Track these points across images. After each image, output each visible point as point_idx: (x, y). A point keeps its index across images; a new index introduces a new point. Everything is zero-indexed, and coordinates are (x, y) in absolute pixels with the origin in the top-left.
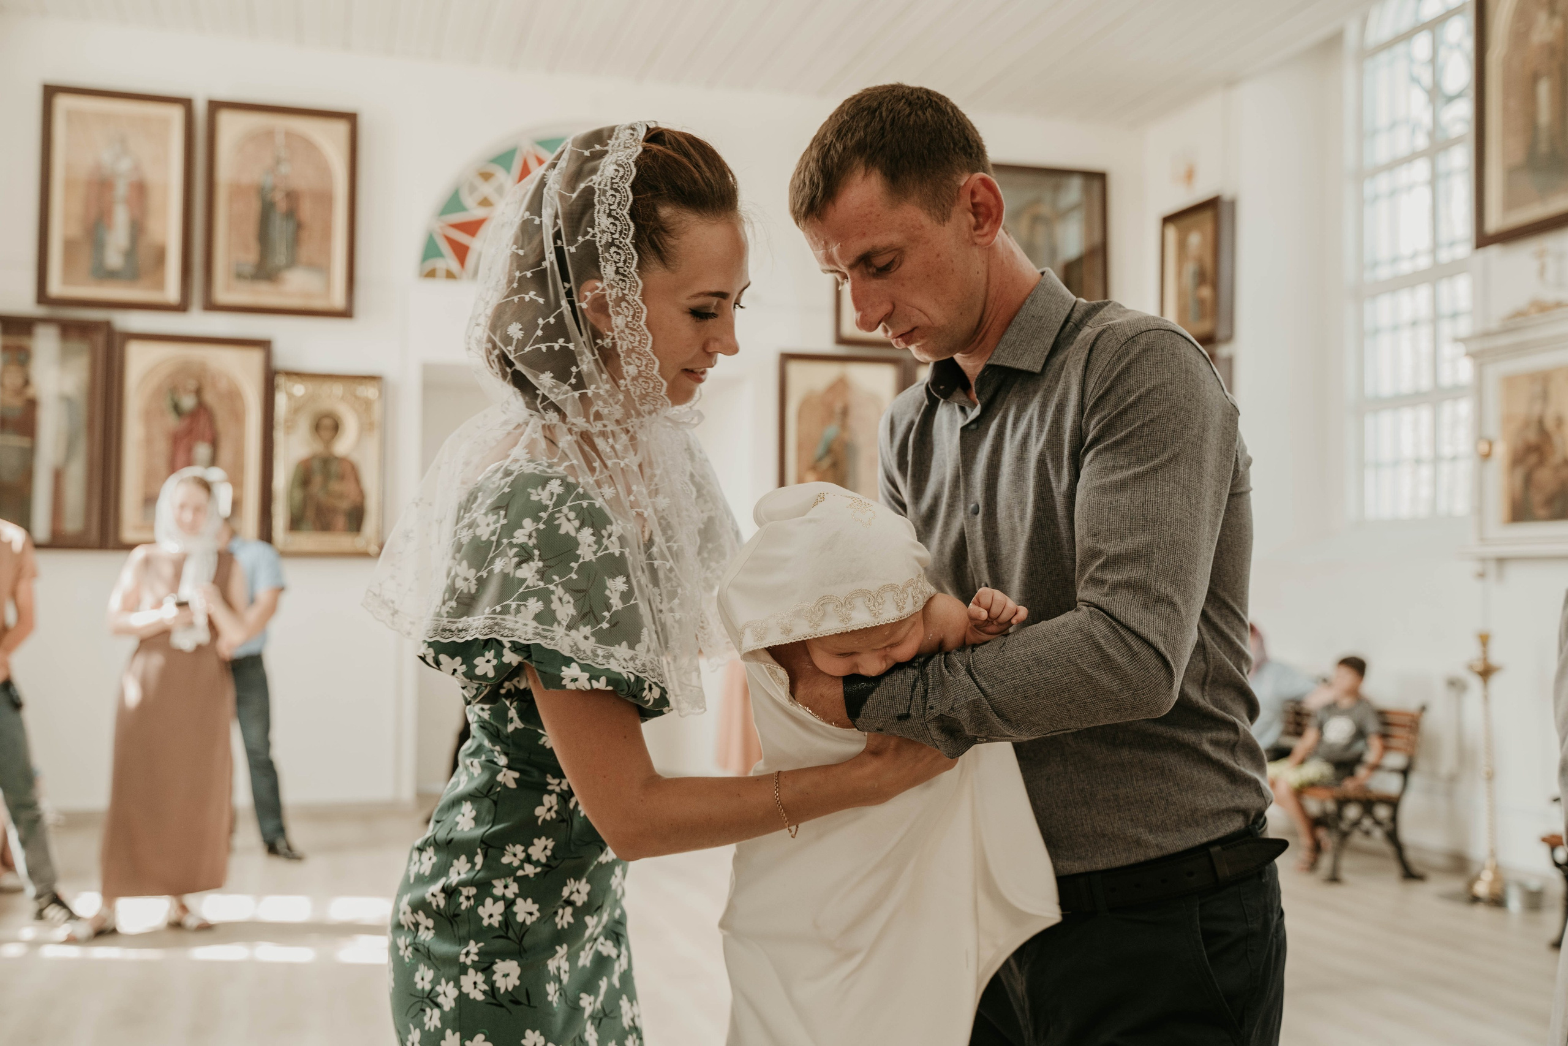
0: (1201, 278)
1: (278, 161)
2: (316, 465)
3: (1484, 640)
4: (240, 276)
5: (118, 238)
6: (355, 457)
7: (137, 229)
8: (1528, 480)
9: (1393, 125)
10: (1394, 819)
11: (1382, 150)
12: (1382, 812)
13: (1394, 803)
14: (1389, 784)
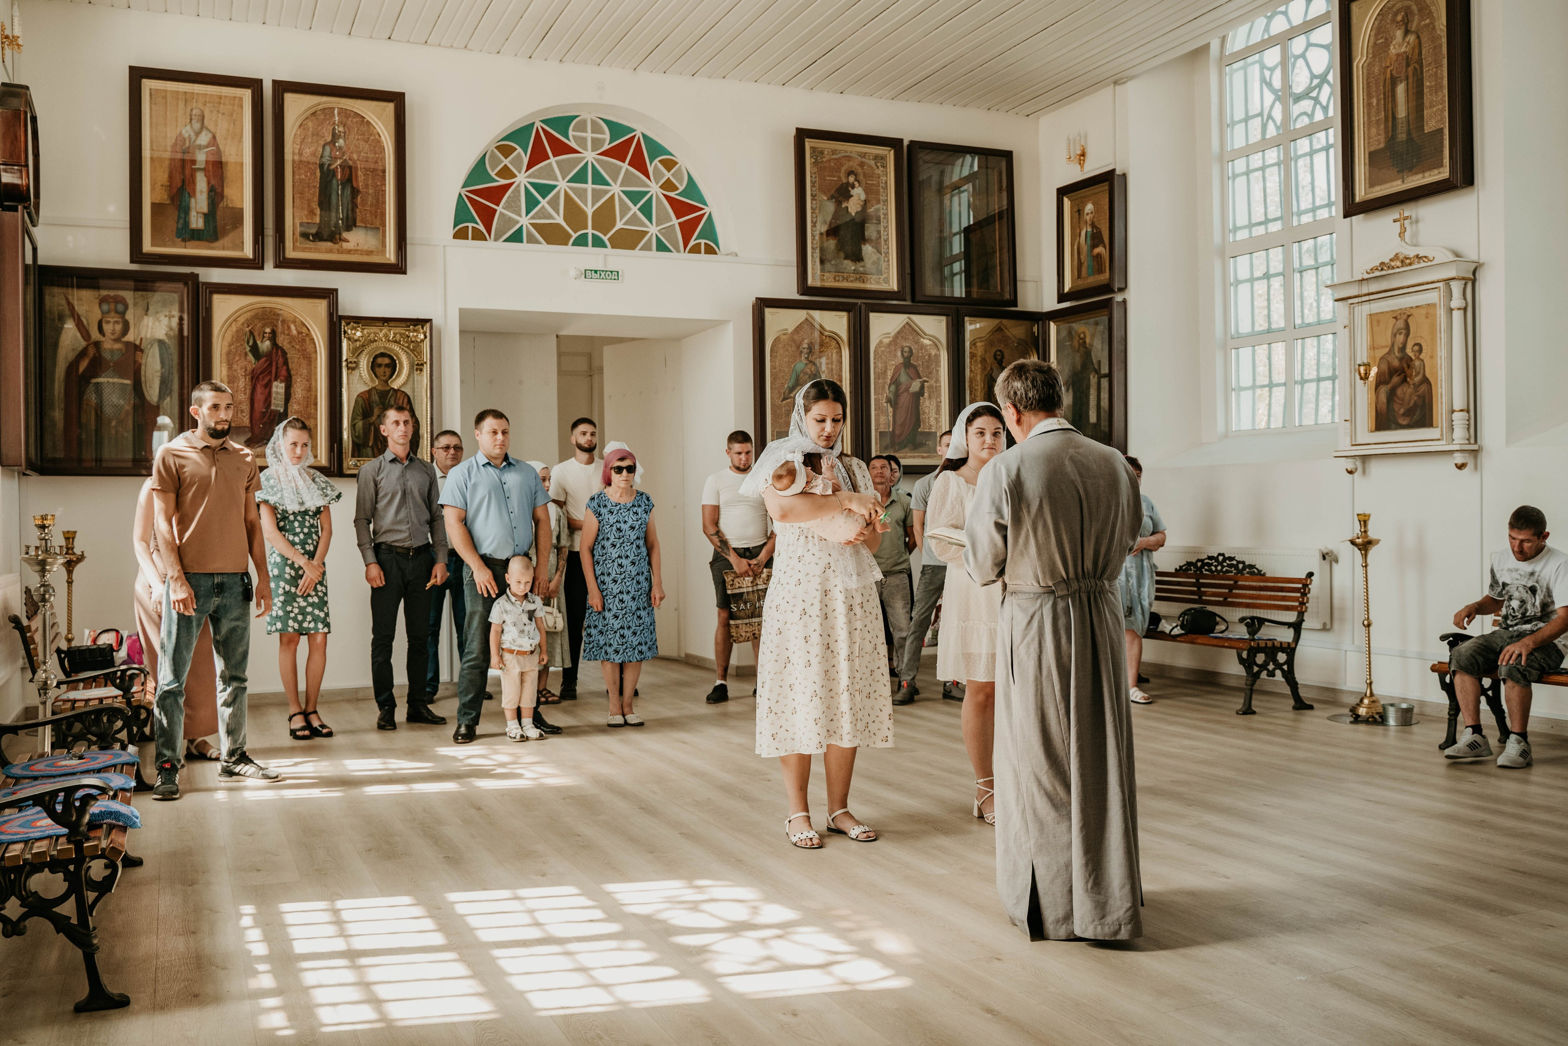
0: (1096, 239)
1: (335, 137)
2: (375, 398)
3: (1364, 520)
4: (305, 236)
5: (200, 203)
6: (407, 390)
7: (216, 195)
8: (1392, 395)
9: (1247, 119)
10: (1290, 662)
11: (1238, 139)
12: (1282, 657)
13: (1290, 650)
14: (1285, 636)
